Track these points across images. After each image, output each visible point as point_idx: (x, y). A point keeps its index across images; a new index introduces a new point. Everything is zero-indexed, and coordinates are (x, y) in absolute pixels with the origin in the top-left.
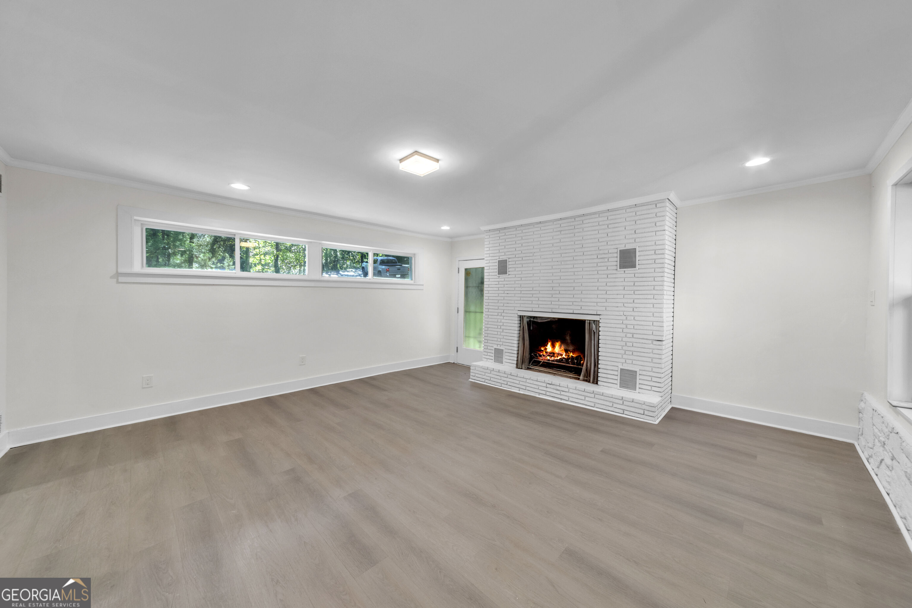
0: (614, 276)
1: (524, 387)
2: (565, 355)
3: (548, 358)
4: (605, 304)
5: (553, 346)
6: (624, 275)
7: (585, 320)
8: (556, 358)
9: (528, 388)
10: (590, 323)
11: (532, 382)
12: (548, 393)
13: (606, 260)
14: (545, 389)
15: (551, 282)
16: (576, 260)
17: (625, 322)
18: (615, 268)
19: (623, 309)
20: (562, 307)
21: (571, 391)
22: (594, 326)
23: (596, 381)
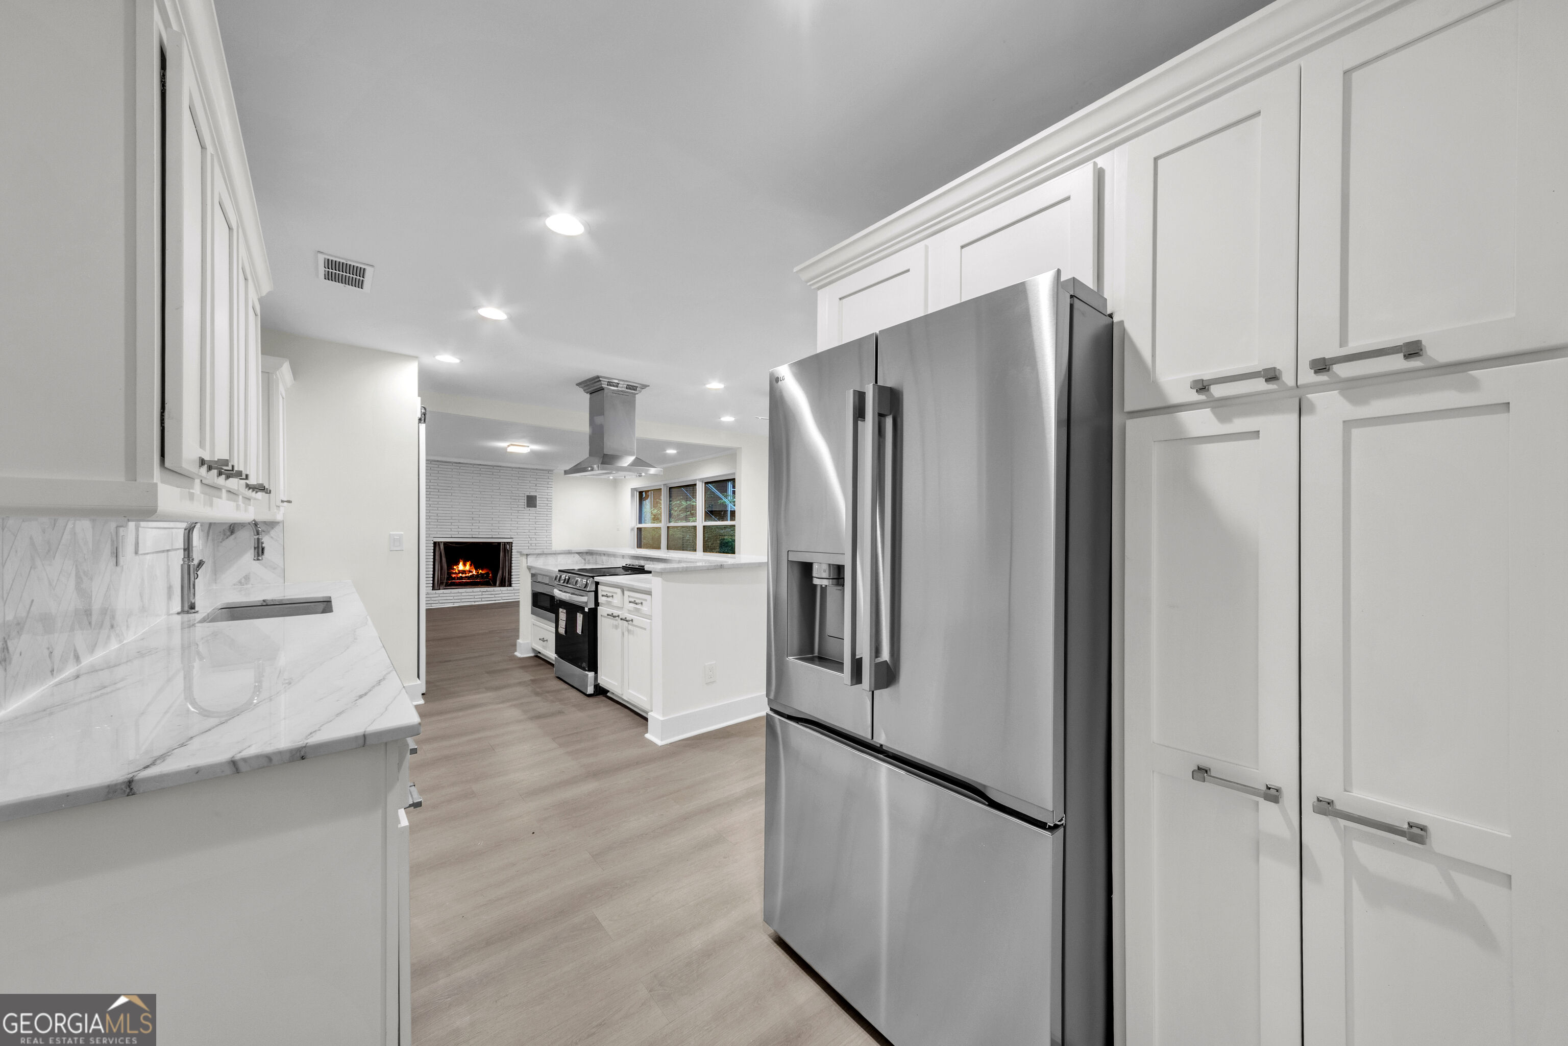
0: (523, 512)
1: (459, 601)
2: (475, 572)
3: (460, 575)
4: (517, 531)
5: (465, 565)
6: (529, 512)
7: (501, 542)
8: (467, 575)
9: (463, 600)
10: (505, 545)
11: (467, 594)
12: (483, 599)
13: (517, 501)
14: (481, 597)
15: (471, 513)
16: (493, 498)
17: (530, 542)
18: (523, 506)
19: (529, 534)
20: (482, 533)
21: (503, 592)
22: (508, 546)
23: (510, 585)
